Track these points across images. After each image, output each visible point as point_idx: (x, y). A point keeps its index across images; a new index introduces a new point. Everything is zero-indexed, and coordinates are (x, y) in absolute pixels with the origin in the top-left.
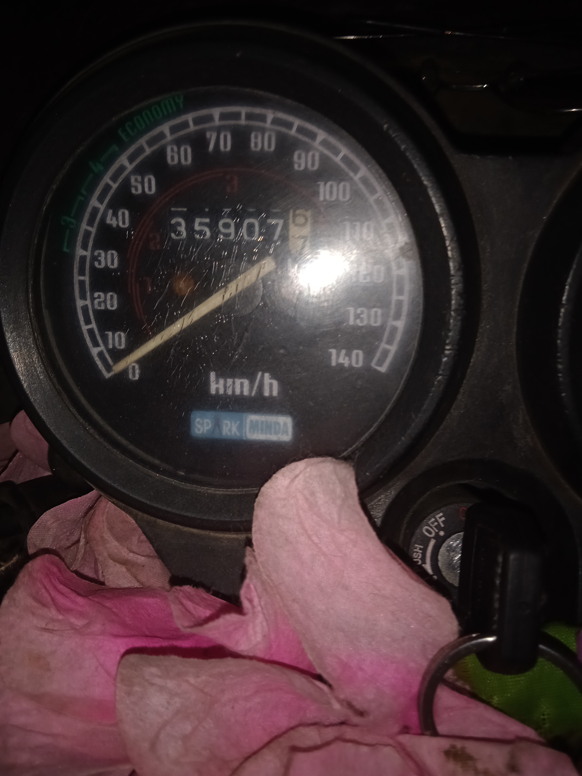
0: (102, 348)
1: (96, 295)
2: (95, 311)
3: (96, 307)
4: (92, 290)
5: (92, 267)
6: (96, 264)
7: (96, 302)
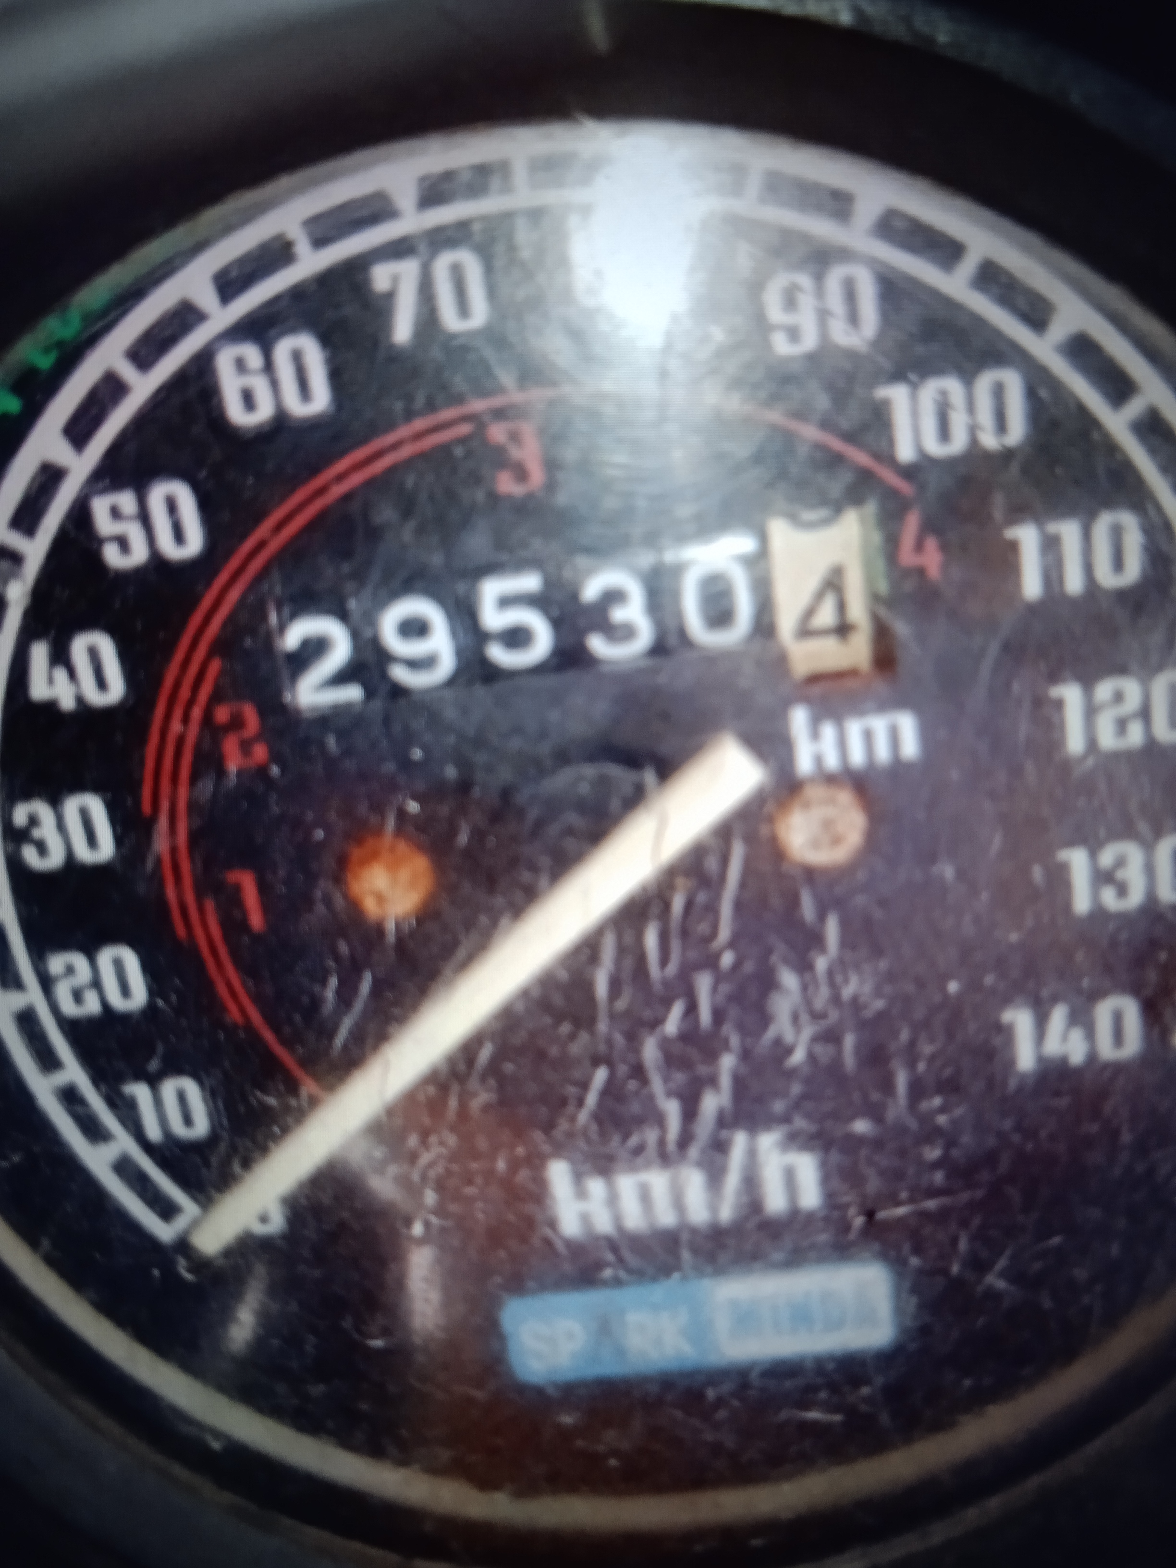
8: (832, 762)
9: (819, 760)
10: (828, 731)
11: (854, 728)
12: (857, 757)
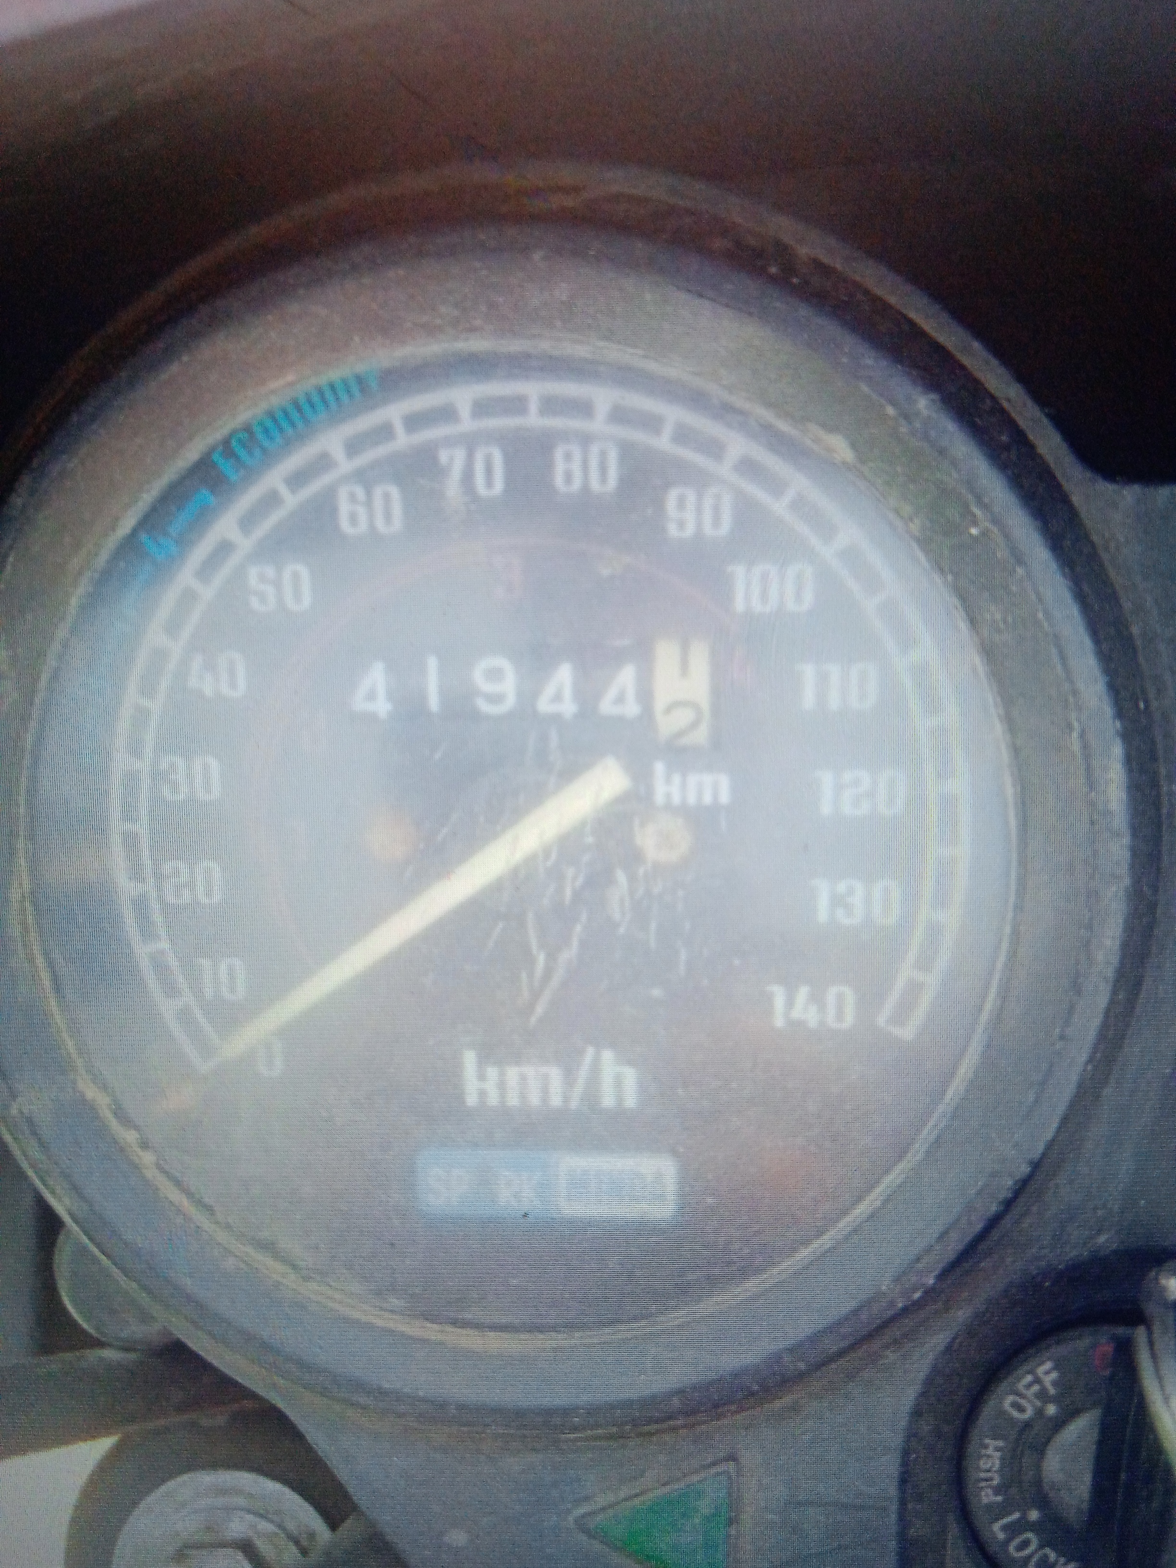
8: (676, 799)
9: (668, 795)
10: (677, 778)
11: (693, 779)
12: (692, 800)
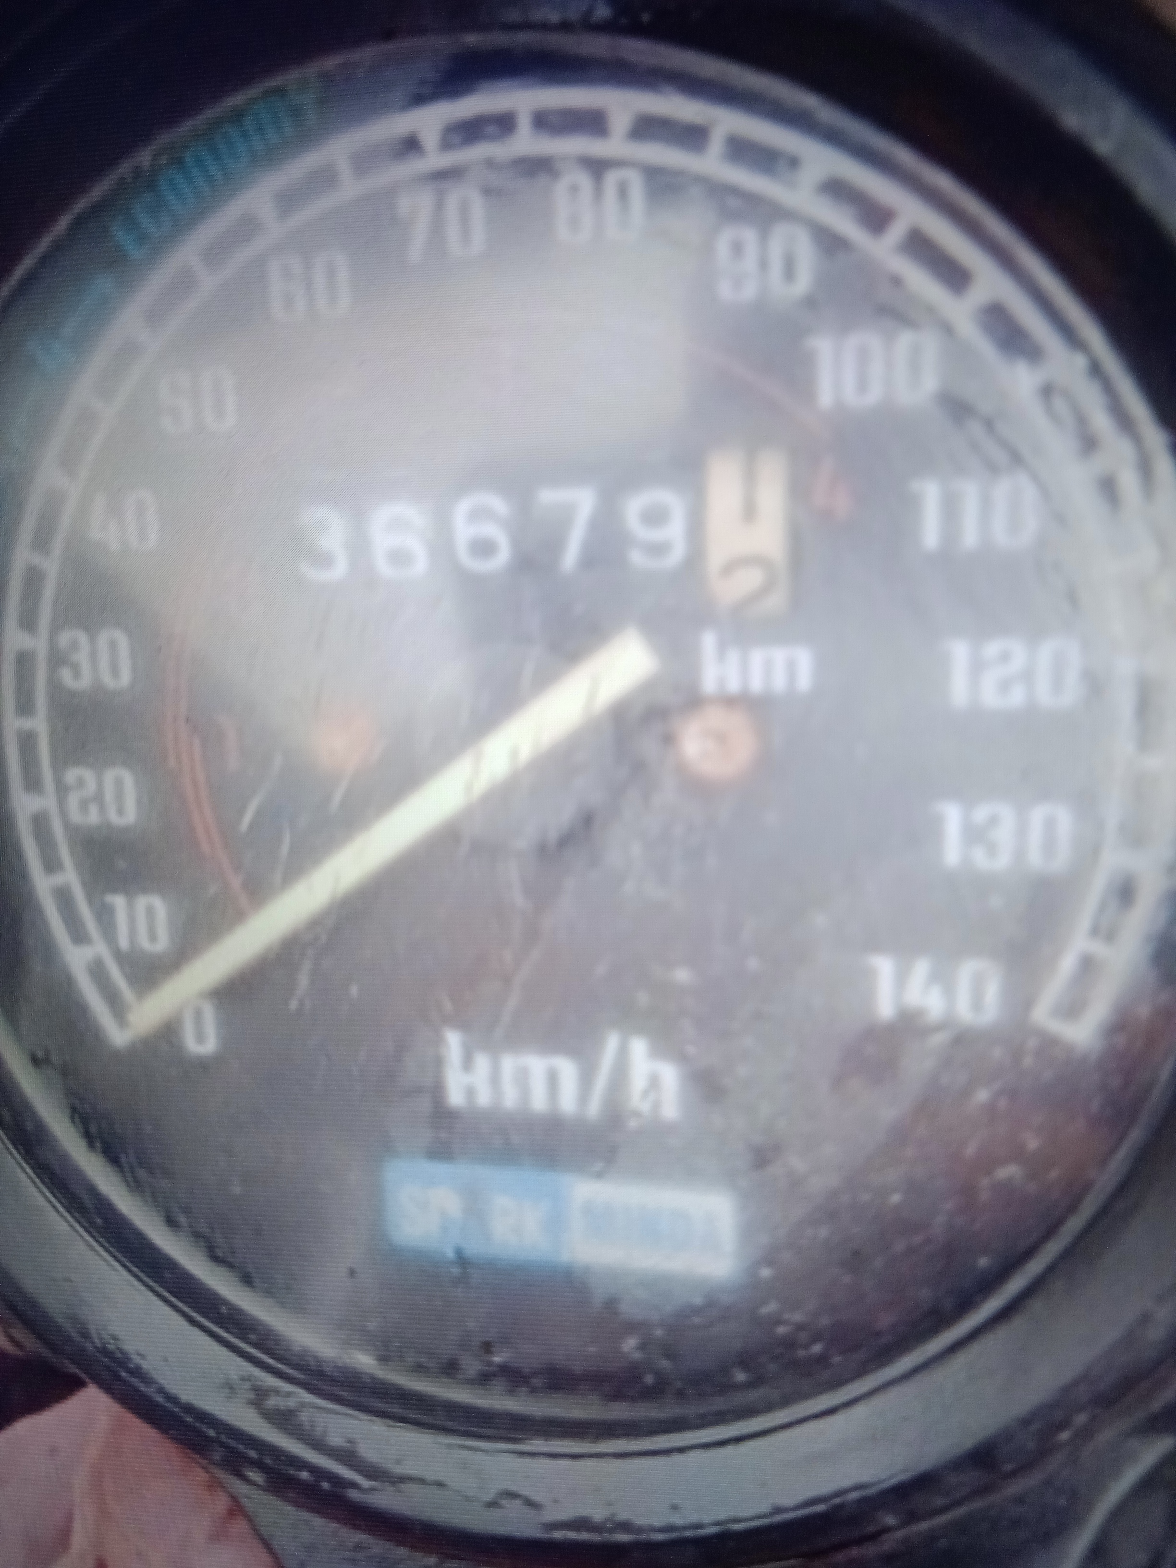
0: (99, 948)
1: (71, 775)
2: (72, 831)
3: (76, 817)
4: (60, 762)
5: (55, 687)
6: (66, 676)
7: (73, 801)
